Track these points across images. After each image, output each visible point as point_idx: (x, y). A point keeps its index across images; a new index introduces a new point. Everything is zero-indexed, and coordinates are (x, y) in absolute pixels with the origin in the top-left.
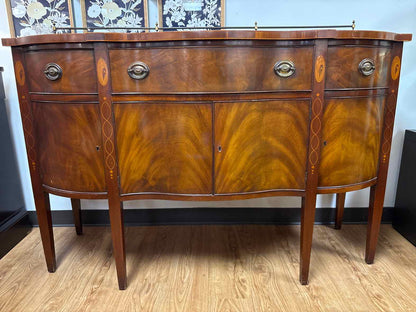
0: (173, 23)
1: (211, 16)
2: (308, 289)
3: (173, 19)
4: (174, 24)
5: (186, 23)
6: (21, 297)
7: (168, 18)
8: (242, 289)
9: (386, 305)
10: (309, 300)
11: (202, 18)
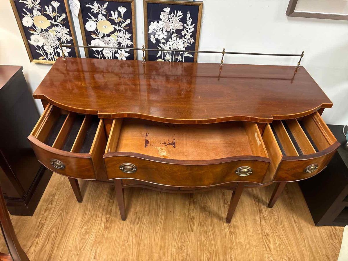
0: (156, 40)
1: (188, 37)
2: (230, 226)
3: (156, 37)
4: (158, 41)
5: (167, 41)
6: (67, 222)
7: (152, 36)
8: (192, 225)
9: (270, 242)
10: (228, 235)
11: (180, 38)
